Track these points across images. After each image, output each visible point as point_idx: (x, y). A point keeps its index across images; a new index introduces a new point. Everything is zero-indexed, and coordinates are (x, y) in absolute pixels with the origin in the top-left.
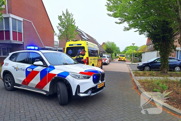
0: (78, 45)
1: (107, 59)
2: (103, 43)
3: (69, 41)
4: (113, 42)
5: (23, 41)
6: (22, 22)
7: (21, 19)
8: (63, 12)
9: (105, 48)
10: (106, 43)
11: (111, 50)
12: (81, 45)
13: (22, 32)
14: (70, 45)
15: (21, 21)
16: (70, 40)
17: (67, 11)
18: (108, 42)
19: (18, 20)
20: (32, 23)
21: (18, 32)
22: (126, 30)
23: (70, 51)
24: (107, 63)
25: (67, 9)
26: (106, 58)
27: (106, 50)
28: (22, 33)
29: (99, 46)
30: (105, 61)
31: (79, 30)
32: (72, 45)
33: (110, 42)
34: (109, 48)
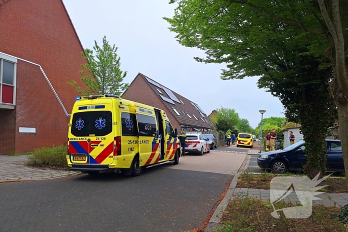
0: (97, 107)
1: (199, 142)
2: (213, 111)
3: (81, 99)
4: (232, 109)
5: (14, 104)
6: (16, 65)
7: (14, 59)
8: (96, 43)
9: (215, 120)
10: (218, 111)
11: (226, 124)
12: (103, 107)
13: (15, 84)
14: (80, 108)
15: (13, 63)
16: (82, 97)
17: (104, 40)
18: (222, 109)
19: (5, 61)
20: (41, 68)
21: (3, 85)
22: (228, 77)
23: (80, 122)
24: (200, 150)
25: (105, 37)
26: (198, 140)
27: (217, 125)
28: (13, 87)
29: (203, 116)
30: (195, 146)
31: (160, 84)
32: (85, 108)
33: (226, 110)
34: (223, 121)
